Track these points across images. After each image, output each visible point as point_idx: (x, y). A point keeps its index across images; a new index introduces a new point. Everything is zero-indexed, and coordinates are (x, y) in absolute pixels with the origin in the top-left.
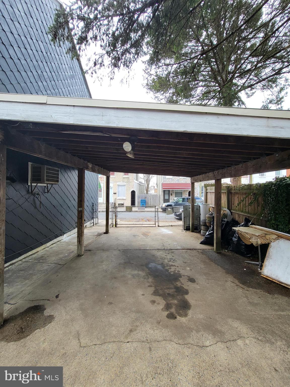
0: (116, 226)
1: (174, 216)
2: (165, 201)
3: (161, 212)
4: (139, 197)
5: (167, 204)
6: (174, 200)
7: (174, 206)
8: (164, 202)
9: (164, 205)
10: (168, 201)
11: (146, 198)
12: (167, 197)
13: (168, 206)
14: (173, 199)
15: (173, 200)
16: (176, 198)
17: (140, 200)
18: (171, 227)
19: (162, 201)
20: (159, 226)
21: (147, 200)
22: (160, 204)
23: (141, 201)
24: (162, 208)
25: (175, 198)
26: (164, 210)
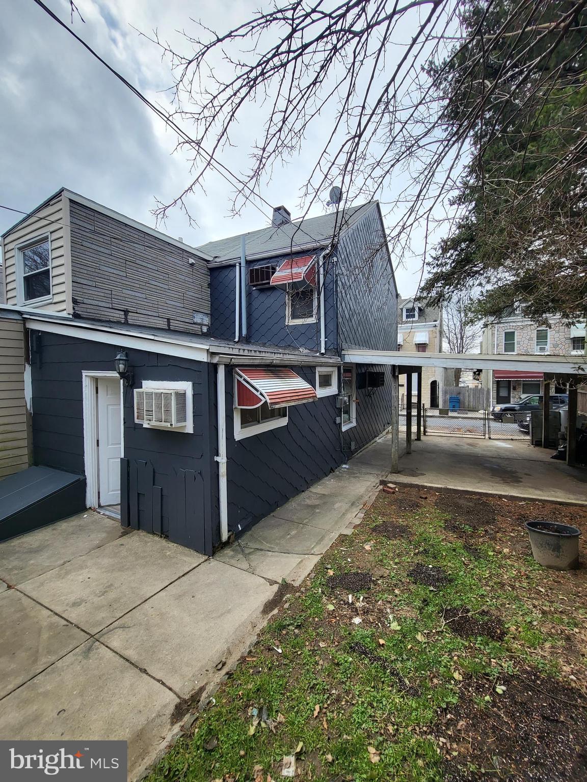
0: (425, 434)
1: (518, 428)
2: (500, 400)
3: (492, 419)
4: (445, 393)
5: (503, 406)
6: (521, 398)
7: (519, 410)
8: (498, 403)
9: (498, 408)
10: (507, 400)
11: (459, 393)
12: (503, 393)
13: (506, 409)
14: (517, 397)
15: (519, 400)
16: (526, 395)
17: (448, 397)
18: (512, 441)
19: (492, 400)
20: (490, 438)
21: (461, 398)
22: (488, 406)
23: (451, 398)
24: (494, 414)
25: (523, 396)
26: (499, 417)
